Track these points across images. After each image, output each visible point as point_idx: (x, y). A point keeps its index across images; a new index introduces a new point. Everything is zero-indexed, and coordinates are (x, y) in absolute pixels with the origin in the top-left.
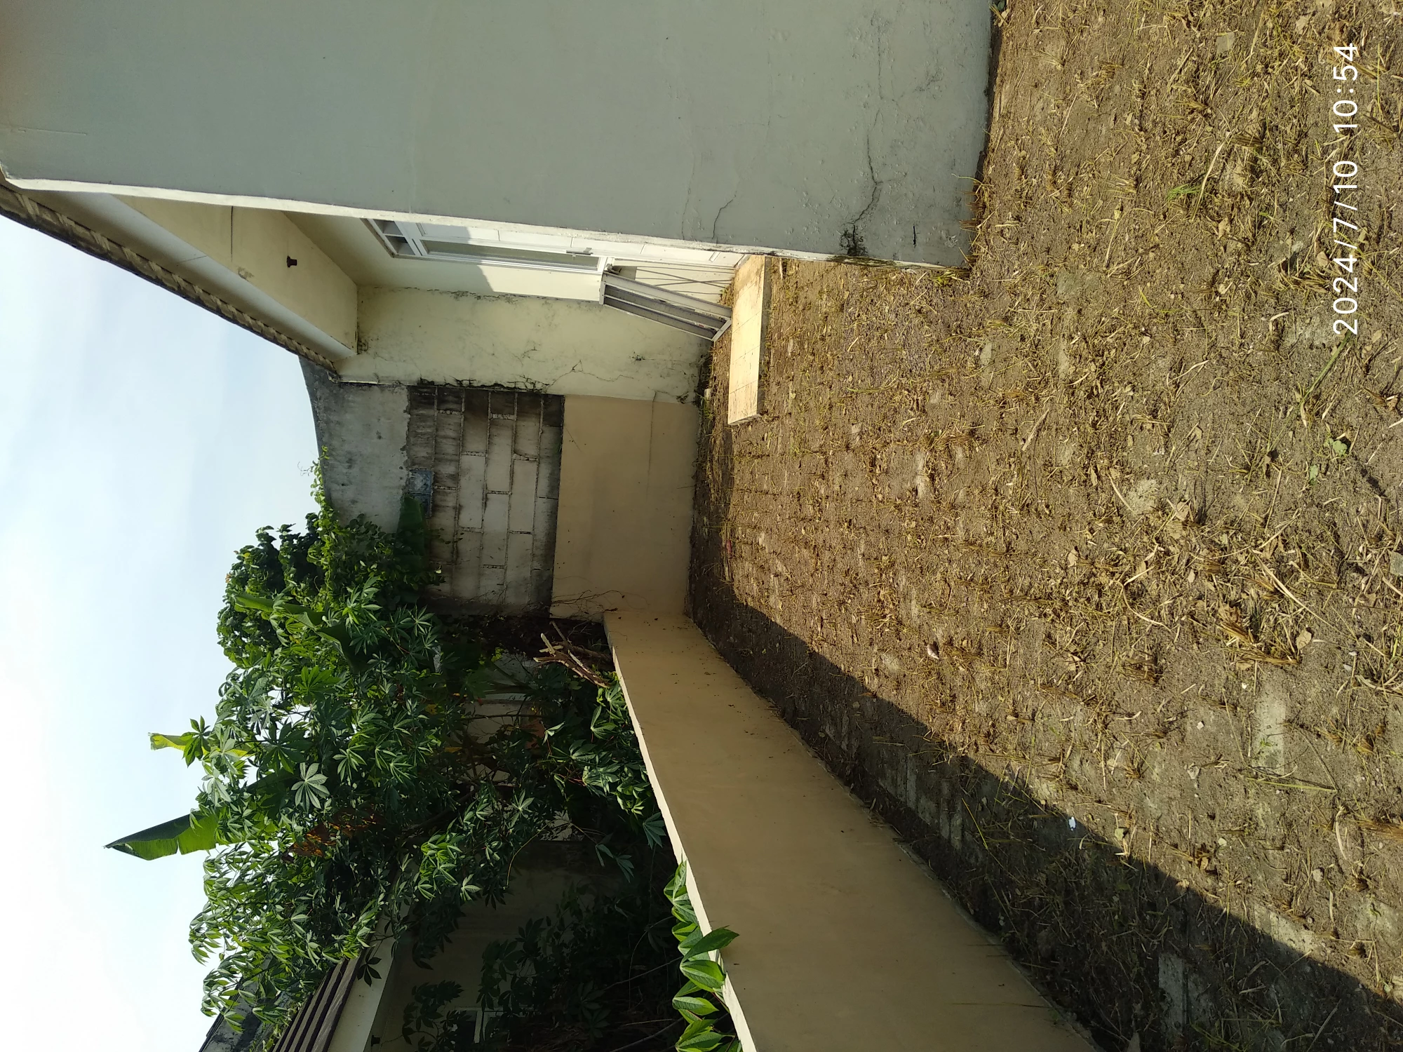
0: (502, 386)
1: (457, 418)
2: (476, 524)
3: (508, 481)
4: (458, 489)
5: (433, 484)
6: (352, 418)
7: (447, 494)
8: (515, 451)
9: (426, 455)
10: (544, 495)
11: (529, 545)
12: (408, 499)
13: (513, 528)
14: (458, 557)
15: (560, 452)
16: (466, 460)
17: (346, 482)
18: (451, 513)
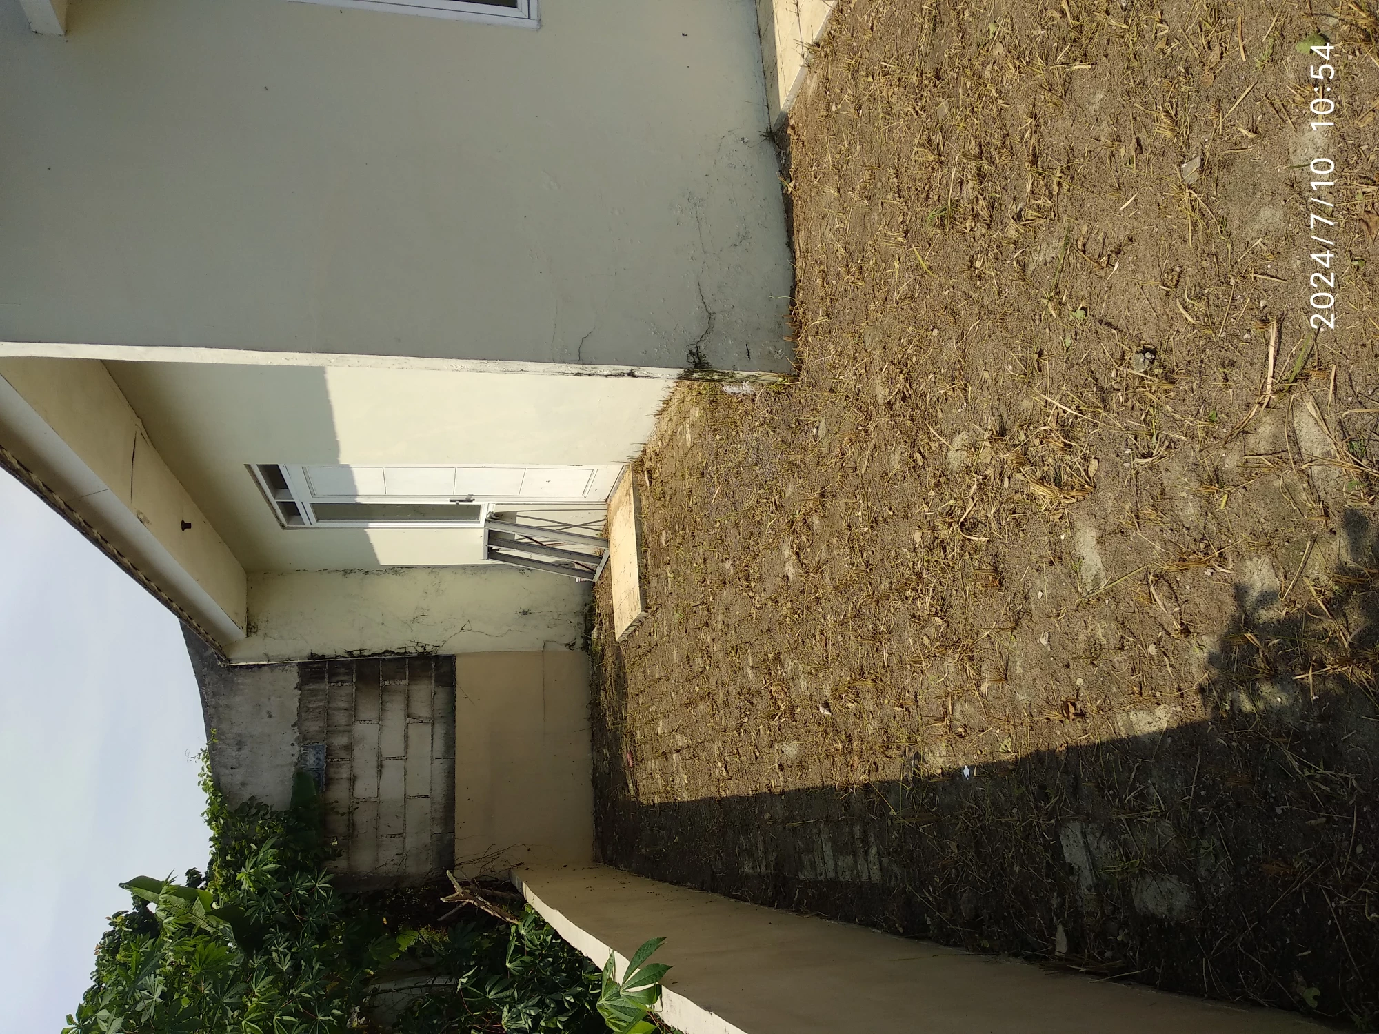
0: (393, 652)
1: (348, 689)
2: (371, 793)
3: (402, 745)
4: (351, 760)
5: (326, 757)
6: (240, 702)
7: (339, 766)
8: (408, 715)
9: (317, 728)
10: (440, 756)
11: (428, 810)
12: (301, 775)
13: (411, 793)
14: (354, 830)
15: (454, 710)
16: (359, 729)
17: (235, 765)
18: (345, 785)
